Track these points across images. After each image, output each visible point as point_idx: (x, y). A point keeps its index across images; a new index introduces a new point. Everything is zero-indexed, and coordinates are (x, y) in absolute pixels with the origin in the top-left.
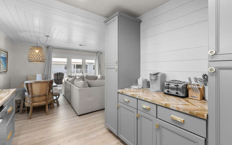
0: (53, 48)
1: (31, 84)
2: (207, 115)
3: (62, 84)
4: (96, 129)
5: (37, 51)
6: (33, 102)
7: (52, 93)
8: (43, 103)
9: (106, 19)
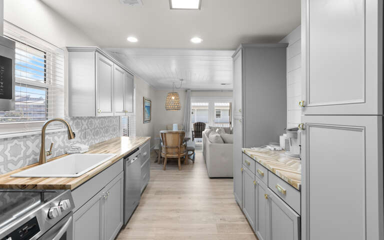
0: (192, 91)
1: (165, 134)
2: (300, 186)
3: (201, 137)
4: (222, 197)
5: (173, 98)
6: (167, 153)
7: (185, 146)
8: (175, 156)
9: (234, 52)
